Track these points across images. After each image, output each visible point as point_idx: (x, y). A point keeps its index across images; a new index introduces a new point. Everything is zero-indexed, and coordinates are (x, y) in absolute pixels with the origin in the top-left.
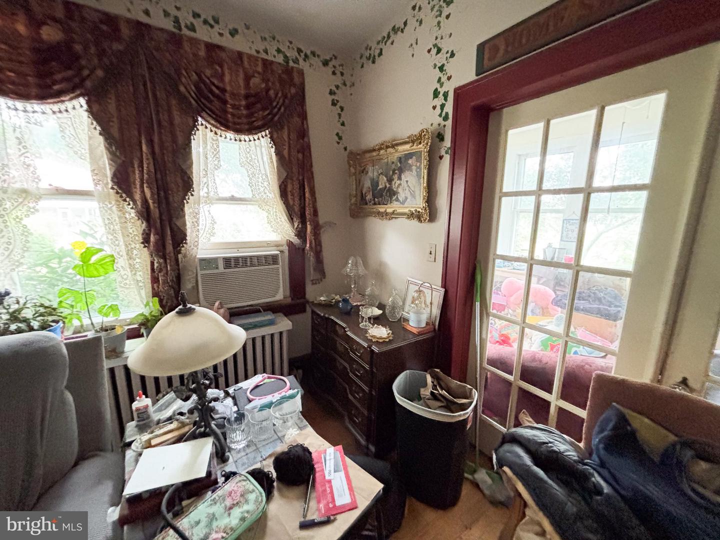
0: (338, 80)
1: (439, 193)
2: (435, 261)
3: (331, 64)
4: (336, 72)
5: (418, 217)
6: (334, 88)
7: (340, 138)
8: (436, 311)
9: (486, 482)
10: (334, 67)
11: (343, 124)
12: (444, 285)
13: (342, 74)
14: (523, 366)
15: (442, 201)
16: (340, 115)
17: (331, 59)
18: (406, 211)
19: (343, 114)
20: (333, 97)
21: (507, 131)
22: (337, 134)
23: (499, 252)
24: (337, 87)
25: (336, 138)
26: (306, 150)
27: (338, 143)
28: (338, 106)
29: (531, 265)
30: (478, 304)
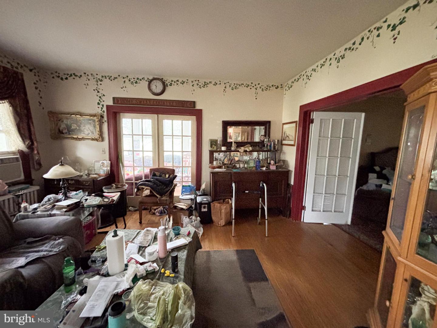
0: (37, 78)
1: (104, 132)
2: (105, 153)
3: (33, 71)
4: (36, 75)
5: (97, 140)
6: (36, 82)
7: (40, 104)
8: (109, 168)
9: (132, 209)
10: (35, 73)
11: (41, 97)
12: (110, 160)
13: (39, 76)
14: (135, 177)
15: (106, 135)
16: (39, 94)
17: (33, 69)
18: (90, 137)
19: (41, 93)
20: (36, 85)
21: (122, 119)
22: (39, 102)
23: (124, 150)
24: (37, 81)
25: (39, 104)
26: (28, 109)
27: (40, 106)
28: (38, 90)
29: (133, 152)
30: (121, 164)
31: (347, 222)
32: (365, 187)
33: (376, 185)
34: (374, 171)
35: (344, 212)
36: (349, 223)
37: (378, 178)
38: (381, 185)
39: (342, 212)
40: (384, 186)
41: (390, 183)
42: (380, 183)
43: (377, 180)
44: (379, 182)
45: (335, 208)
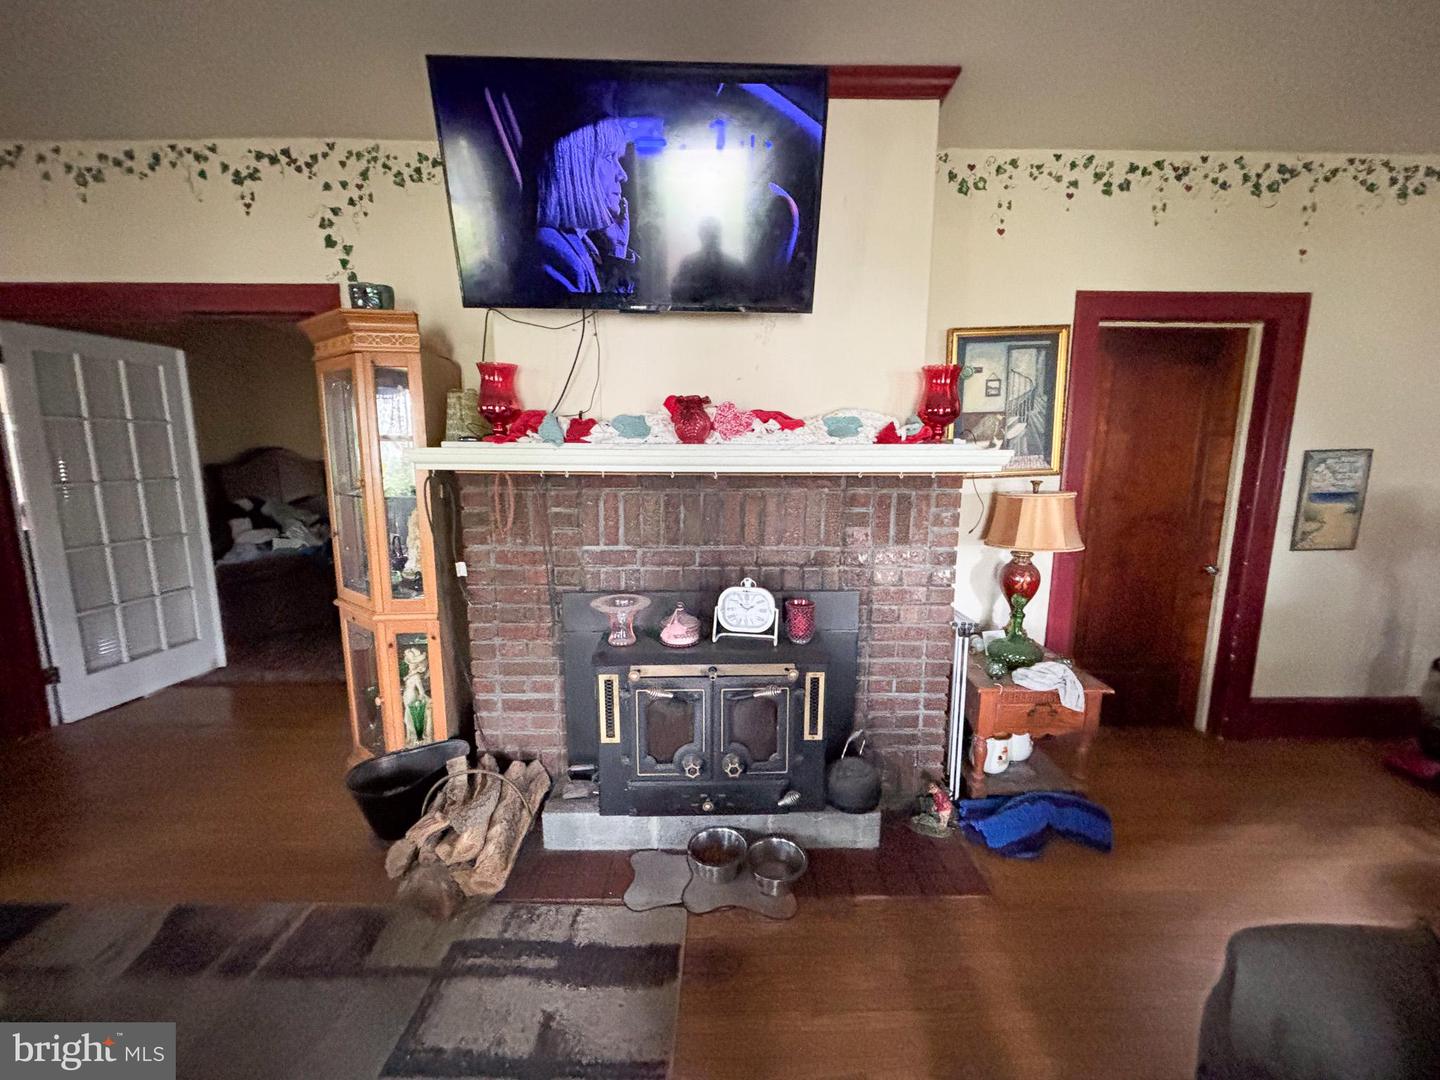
31: (215, 662)
32: (230, 559)
33: (259, 547)
34: (241, 513)
35: (199, 637)
36: (222, 662)
37: (257, 526)
38: (269, 544)
39: (195, 639)
40: (277, 544)
41: (288, 534)
42: (266, 538)
43: (255, 532)
44: (262, 536)
45: (168, 636)
